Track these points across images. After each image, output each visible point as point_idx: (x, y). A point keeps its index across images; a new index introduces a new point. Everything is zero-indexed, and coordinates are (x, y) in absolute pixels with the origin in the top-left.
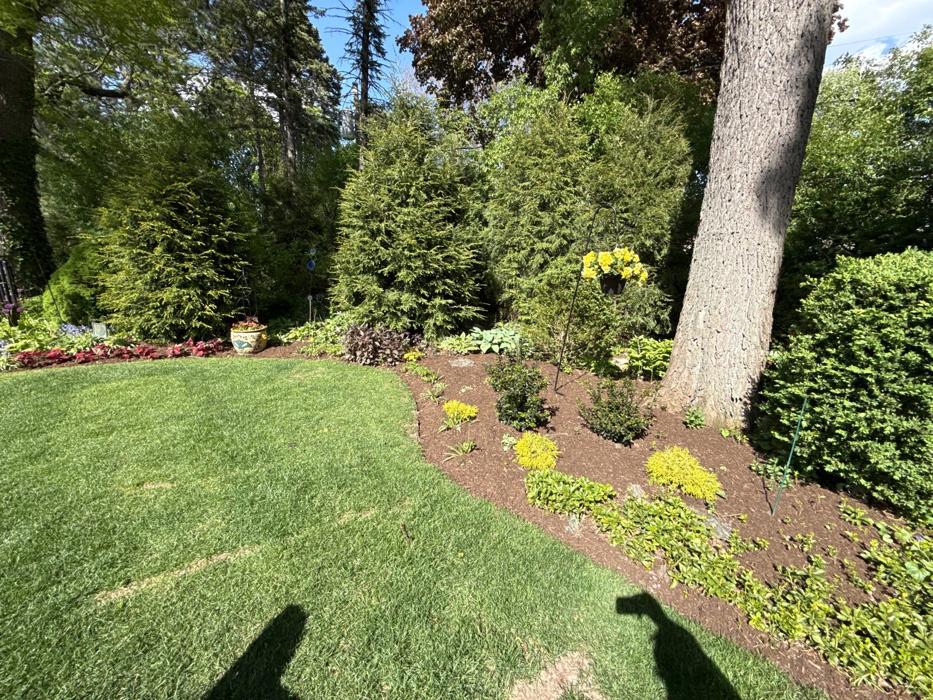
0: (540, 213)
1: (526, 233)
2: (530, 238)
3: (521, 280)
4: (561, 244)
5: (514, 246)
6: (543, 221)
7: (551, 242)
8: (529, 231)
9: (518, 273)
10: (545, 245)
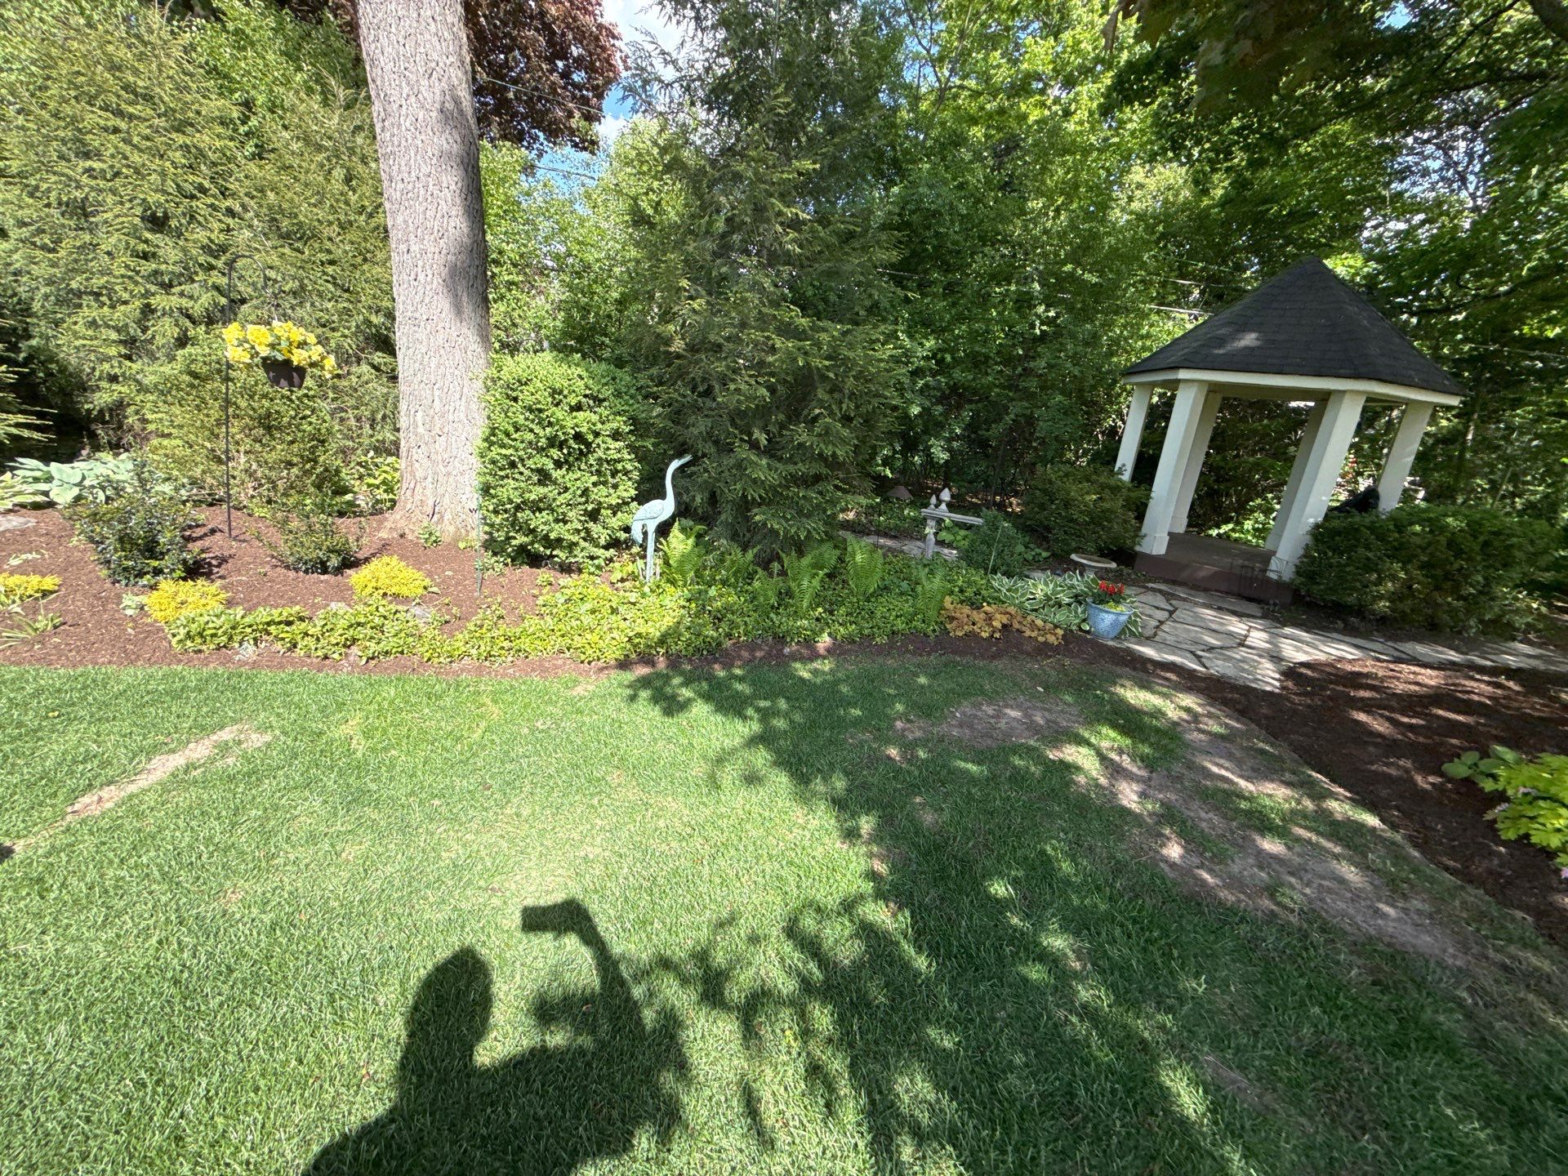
0: (148, 235)
1: (123, 271)
2: (136, 283)
3: (136, 366)
4: (216, 304)
5: (98, 295)
6: (161, 252)
7: (191, 297)
8: (127, 267)
9: (124, 351)
10: (175, 301)
